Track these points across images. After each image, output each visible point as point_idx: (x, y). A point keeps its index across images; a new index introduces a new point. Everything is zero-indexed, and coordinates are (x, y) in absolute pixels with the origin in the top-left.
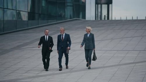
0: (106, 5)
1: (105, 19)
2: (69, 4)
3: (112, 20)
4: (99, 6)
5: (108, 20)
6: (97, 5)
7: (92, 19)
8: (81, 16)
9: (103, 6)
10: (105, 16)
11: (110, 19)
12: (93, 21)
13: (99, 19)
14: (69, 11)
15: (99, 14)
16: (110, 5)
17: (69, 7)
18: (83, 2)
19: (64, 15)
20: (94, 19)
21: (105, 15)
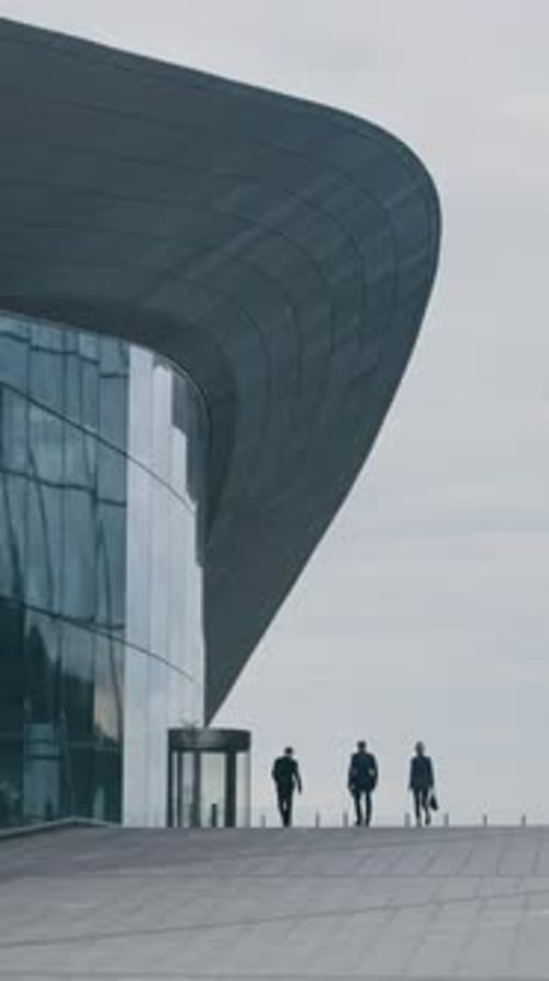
0: (221, 758)
1: (214, 821)
2: (42, 749)
3: (248, 830)
4: (188, 757)
5: (230, 830)
6: (175, 756)
7: (151, 824)
8: (99, 805)
9: (206, 758)
10: (214, 807)
11: (240, 821)
12: (156, 832)
13: (186, 824)
14: (40, 785)
15: (188, 799)
16: (240, 757)
17: (40, 764)
18: (108, 741)
19: (19, 803)
20: (162, 823)
21: (215, 801)
